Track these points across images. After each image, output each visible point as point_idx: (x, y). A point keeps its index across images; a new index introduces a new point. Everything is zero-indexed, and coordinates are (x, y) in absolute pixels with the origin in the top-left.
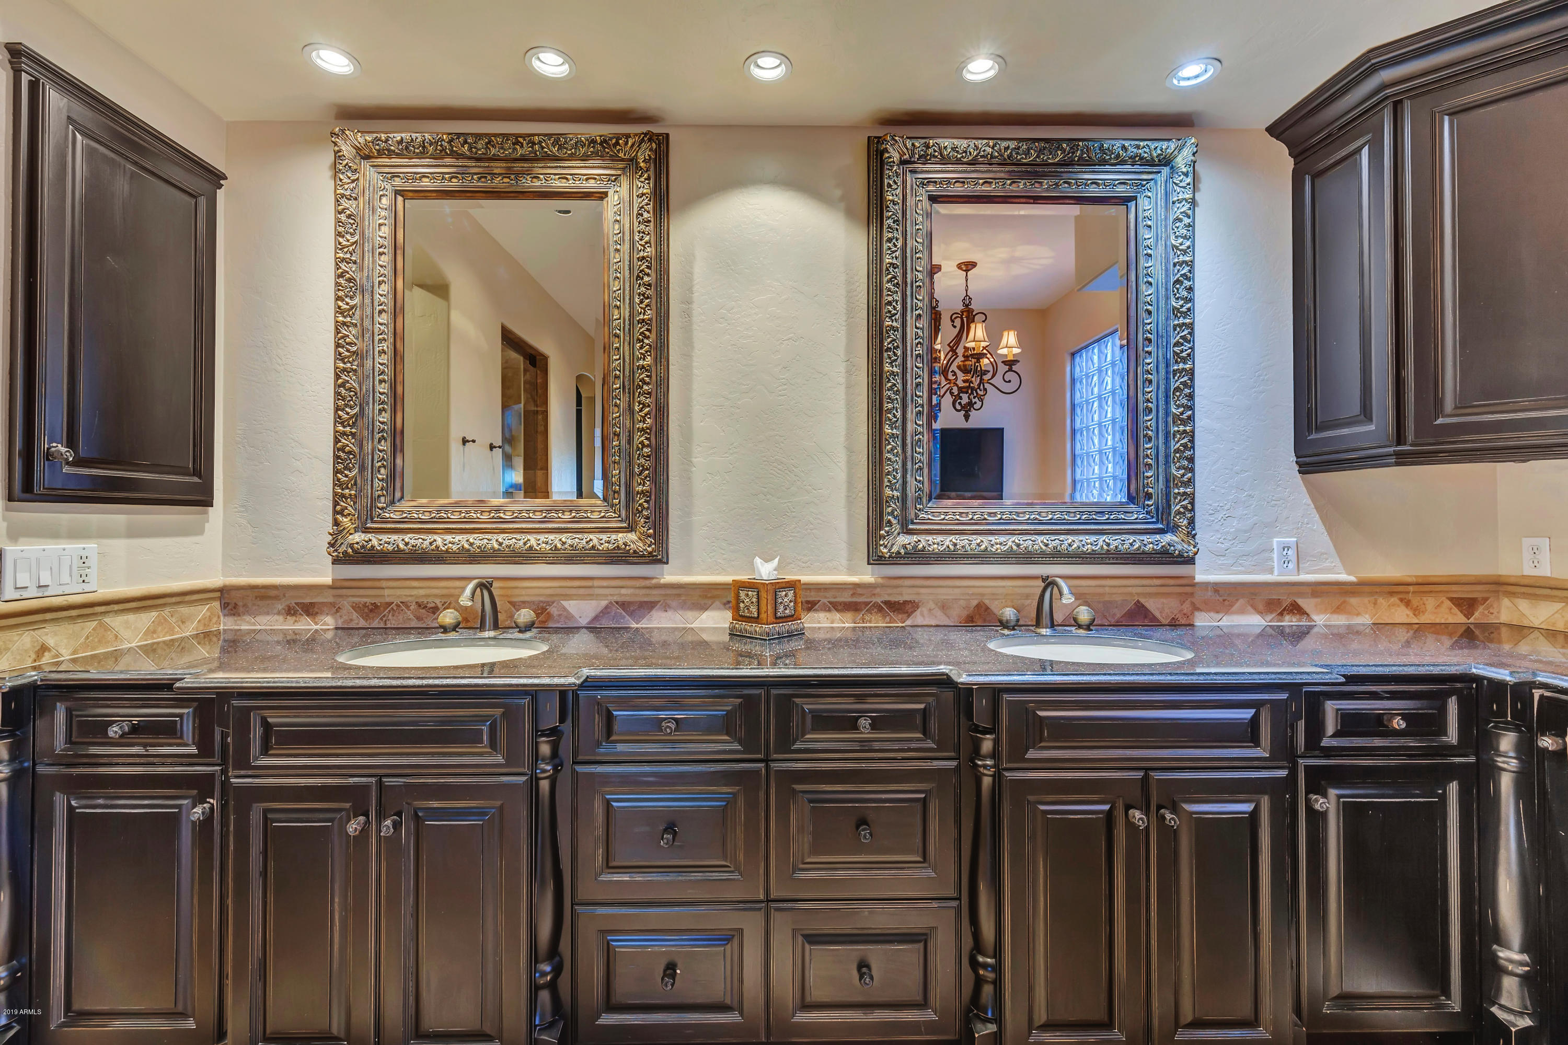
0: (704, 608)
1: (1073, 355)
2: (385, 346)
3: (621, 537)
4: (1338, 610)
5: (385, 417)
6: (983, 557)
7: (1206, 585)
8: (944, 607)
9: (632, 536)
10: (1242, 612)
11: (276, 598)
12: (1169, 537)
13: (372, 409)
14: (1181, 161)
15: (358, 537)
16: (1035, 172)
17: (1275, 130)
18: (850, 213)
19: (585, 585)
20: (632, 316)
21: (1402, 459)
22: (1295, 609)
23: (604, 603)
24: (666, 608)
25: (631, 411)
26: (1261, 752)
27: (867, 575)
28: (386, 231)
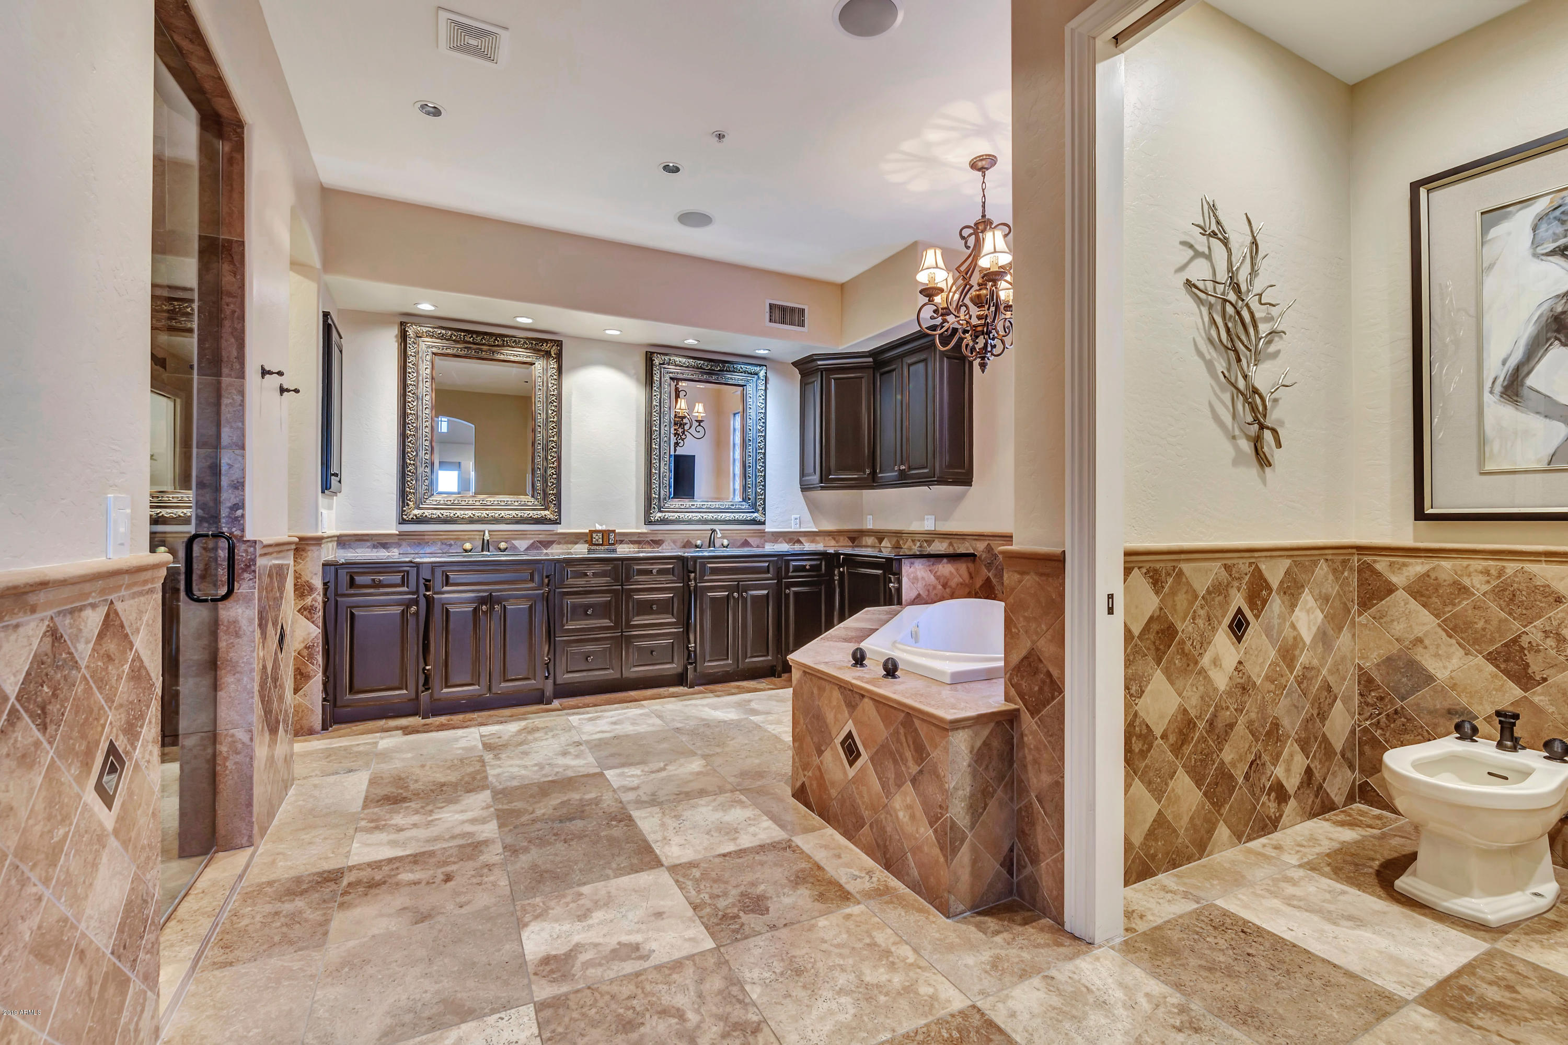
0: (576, 543)
1: (735, 414)
2: (427, 424)
3: (544, 513)
4: (812, 542)
5: (427, 457)
6: (689, 522)
7: (769, 532)
8: (674, 542)
9: (547, 512)
10: (781, 542)
11: (367, 540)
12: (756, 514)
13: (422, 453)
14: (762, 374)
15: (416, 512)
16: (711, 373)
17: (795, 364)
18: (638, 380)
19: (522, 535)
20: (547, 418)
21: (823, 488)
22: (799, 542)
23: (531, 541)
24: (559, 543)
25: (547, 459)
26: (769, 575)
27: (644, 529)
28: (428, 371)
